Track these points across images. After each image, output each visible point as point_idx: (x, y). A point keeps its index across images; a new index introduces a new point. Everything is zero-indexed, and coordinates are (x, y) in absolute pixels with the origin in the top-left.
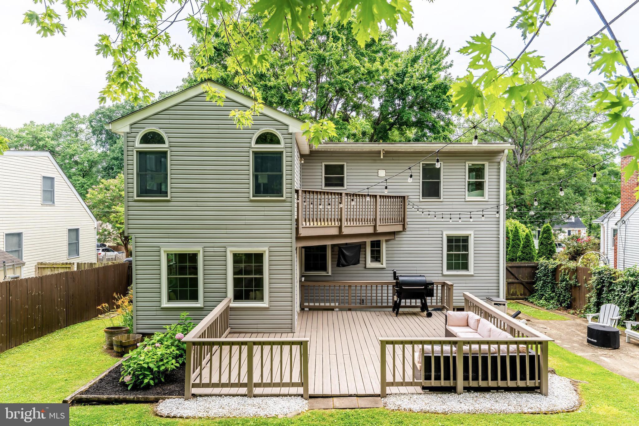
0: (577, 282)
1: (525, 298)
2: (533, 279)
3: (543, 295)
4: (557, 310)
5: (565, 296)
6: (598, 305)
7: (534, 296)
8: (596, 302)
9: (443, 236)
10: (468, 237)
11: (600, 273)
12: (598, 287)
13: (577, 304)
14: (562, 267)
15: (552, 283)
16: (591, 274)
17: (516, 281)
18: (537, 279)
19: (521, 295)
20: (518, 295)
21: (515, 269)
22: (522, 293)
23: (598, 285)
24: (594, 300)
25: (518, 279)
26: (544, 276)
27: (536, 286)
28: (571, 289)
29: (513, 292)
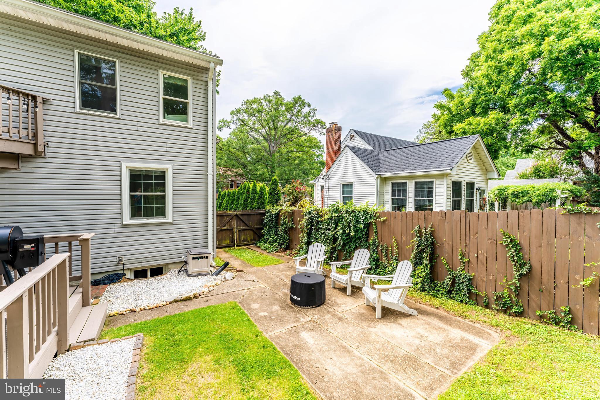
0: (293, 224)
1: (255, 243)
2: (262, 225)
3: (268, 239)
4: (277, 252)
5: (284, 238)
6: (309, 243)
7: (262, 241)
8: (307, 242)
9: (121, 169)
10: (164, 172)
11: (310, 213)
12: (308, 227)
13: (293, 245)
14: (282, 212)
15: (275, 227)
16: (303, 215)
17: (247, 228)
18: (265, 225)
19: (251, 240)
20: (248, 241)
21: (246, 217)
22: (252, 239)
23: (308, 225)
24: (305, 239)
25: (248, 226)
26: (269, 222)
27: (263, 232)
28: (289, 231)
29: (244, 239)
